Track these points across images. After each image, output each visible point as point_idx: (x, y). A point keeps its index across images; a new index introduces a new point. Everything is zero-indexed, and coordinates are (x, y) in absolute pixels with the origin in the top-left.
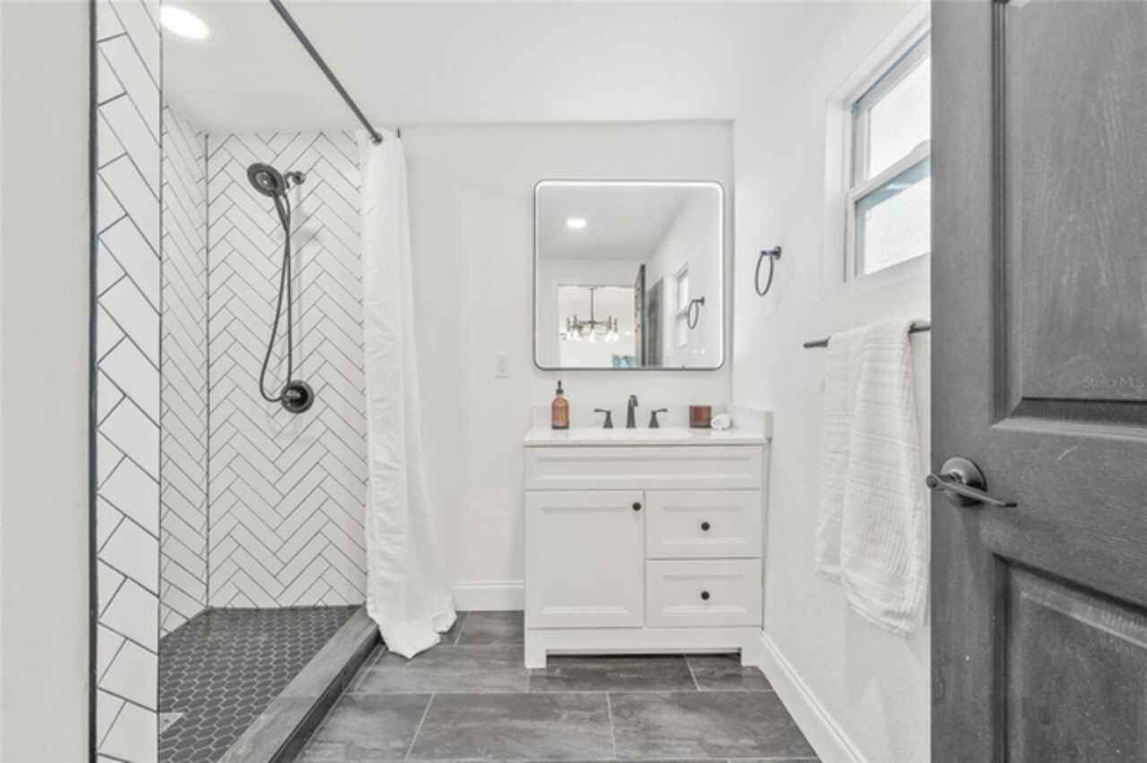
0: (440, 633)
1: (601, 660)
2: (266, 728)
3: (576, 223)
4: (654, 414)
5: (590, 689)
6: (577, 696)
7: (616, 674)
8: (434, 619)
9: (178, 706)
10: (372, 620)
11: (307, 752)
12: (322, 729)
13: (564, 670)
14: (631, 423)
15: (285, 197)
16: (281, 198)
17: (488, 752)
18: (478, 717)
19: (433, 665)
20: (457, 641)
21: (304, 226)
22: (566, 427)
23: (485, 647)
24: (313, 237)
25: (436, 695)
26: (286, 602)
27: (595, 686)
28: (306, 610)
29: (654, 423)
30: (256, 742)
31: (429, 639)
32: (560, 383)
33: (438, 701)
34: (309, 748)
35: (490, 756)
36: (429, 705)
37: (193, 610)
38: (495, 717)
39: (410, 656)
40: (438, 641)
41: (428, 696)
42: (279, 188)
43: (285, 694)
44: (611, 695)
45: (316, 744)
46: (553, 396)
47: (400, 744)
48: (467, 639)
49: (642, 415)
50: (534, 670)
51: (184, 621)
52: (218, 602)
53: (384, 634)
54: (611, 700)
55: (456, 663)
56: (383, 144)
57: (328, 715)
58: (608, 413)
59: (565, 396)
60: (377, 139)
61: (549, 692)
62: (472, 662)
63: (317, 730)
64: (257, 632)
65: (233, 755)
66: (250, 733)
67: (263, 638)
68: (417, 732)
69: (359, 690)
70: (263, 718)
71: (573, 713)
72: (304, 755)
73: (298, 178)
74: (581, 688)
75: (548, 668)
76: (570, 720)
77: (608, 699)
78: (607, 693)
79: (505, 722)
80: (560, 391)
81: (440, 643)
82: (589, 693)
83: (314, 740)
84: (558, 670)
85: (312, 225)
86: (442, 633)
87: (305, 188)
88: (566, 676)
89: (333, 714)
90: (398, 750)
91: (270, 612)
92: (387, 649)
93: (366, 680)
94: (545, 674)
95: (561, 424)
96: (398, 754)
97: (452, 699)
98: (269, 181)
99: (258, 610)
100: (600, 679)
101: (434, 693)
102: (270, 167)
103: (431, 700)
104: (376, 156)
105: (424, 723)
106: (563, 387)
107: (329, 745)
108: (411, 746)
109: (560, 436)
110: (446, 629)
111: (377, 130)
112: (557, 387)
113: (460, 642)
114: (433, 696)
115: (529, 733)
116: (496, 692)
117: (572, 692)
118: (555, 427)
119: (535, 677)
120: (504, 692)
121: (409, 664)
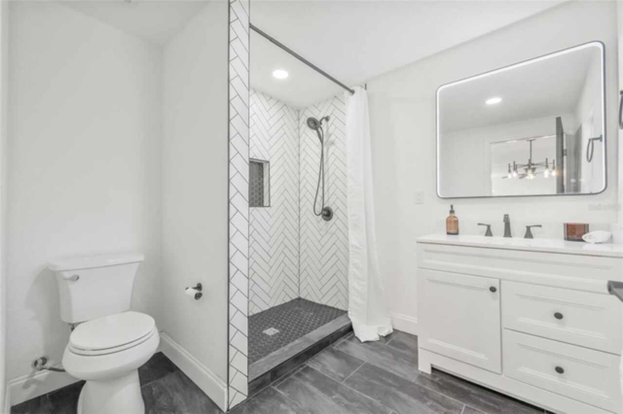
0: (379, 336)
1: (470, 385)
2: (296, 345)
3: (494, 101)
4: (528, 228)
5: (455, 398)
6: (443, 397)
7: (477, 398)
8: (378, 328)
9: (279, 328)
10: (349, 319)
11: (309, 362)
12: (317, 356)
13: (441, 380)
14: (508, 233)
15: (321, 128)
16: (319, 129)
17: (379, 399)
18: (381, 380)
19: (371, 349)
20: (388, 343)
21: (330, 140)
22: (457, 234)
23: (400, 351)
24: (333, 143)
25: (367, 363)
26: (323, 302)
27: (458, 397)
28: (330, 308)
29: (529, 235)
30: (291, 348)
31: (373, 337)
32: (452, 207)
33: (367, 366)
34: (310, 360)
35: (379, 401)
36: (361, 366)
37: (294, 297)
38: (390, 385)
39: (362, 341)
40: (378, 339)
41: (363, 362)
42: (317, 126)
43: (307, 336)
44: (466, 407)
45: (313, 360)
46: (448, 215)
47: (342, 375)
48: (393, 343)
49: (518, 228)
50: (422, 372)
51: (290, 300)
52: (302, 297)
53: (354, 327)
54: (465, 410)
55: (383, 353)
56: (355, 95)
57: (321, 351)
58: (489, 226)
59: (456, 214)
60: (352, 92)
61: (426, 387)
62: (391, 355)
63: (315, 355)
64: (310, 312)
65: (283, 350)
66: (290, 345)
67: (312, 314)
68: (351, 374)
69: (337, 347)
70: (297, 341)
71: (435, 404)
72: (308, 362)
73: (327, 119)
74: (449, 395)
75: (431, 375)
76: (431, 406)
77: (463, 408)
78: (465, 405)
79: (393, 390)
80: (452, 212)
81: (378, 341)
82: (452, 399)
83: (313, 359)
84: (438, 379)
85: (332, 138)
86: (381, 337)
87: (330, 122)
88: (441, 384)
89: (323, 352)
90: (341, 377)
91: (318, 304)
92: (354, 335)
93: (341, 345)
94: (430, 378)
95: (452, 231)
96: (340, 379)
97: (373, 368)
98: (314, 124)
99: (314, 303)
100: (464, 396)
101: (366, 361)
102: (314, 118)
103: (363, 364)
104: (352, 100)
105: (356, 372)
106: (454, 209)
107: (317, 363)
108: (346, 379)
109: (452, 239)
110: (384, 335)
111: (351, 89)
112: (450, 209)
113: (389, 344)
114: (365, 363)
115: (404, 401)
116: (396, 374)
117: (441, 394)
118: (448, 233)
119: (422, 376)
120: (401, 376)
121: (361, 344)
